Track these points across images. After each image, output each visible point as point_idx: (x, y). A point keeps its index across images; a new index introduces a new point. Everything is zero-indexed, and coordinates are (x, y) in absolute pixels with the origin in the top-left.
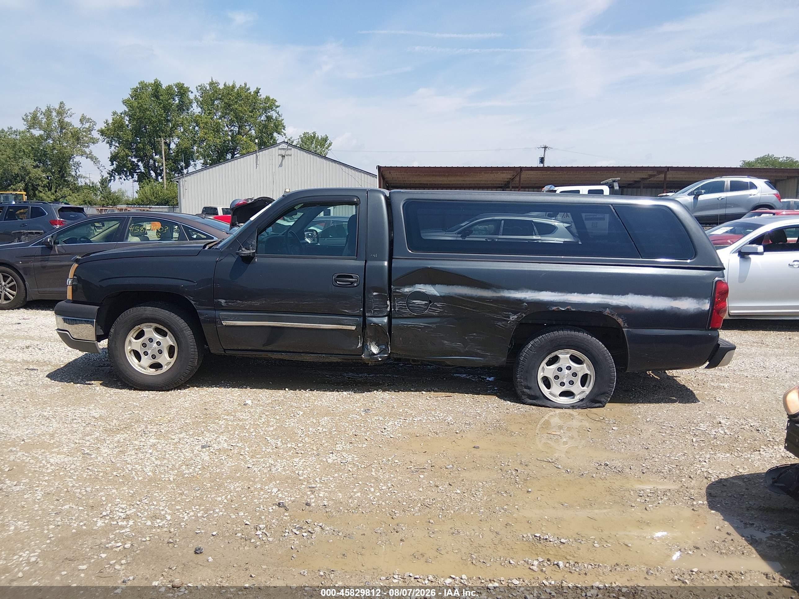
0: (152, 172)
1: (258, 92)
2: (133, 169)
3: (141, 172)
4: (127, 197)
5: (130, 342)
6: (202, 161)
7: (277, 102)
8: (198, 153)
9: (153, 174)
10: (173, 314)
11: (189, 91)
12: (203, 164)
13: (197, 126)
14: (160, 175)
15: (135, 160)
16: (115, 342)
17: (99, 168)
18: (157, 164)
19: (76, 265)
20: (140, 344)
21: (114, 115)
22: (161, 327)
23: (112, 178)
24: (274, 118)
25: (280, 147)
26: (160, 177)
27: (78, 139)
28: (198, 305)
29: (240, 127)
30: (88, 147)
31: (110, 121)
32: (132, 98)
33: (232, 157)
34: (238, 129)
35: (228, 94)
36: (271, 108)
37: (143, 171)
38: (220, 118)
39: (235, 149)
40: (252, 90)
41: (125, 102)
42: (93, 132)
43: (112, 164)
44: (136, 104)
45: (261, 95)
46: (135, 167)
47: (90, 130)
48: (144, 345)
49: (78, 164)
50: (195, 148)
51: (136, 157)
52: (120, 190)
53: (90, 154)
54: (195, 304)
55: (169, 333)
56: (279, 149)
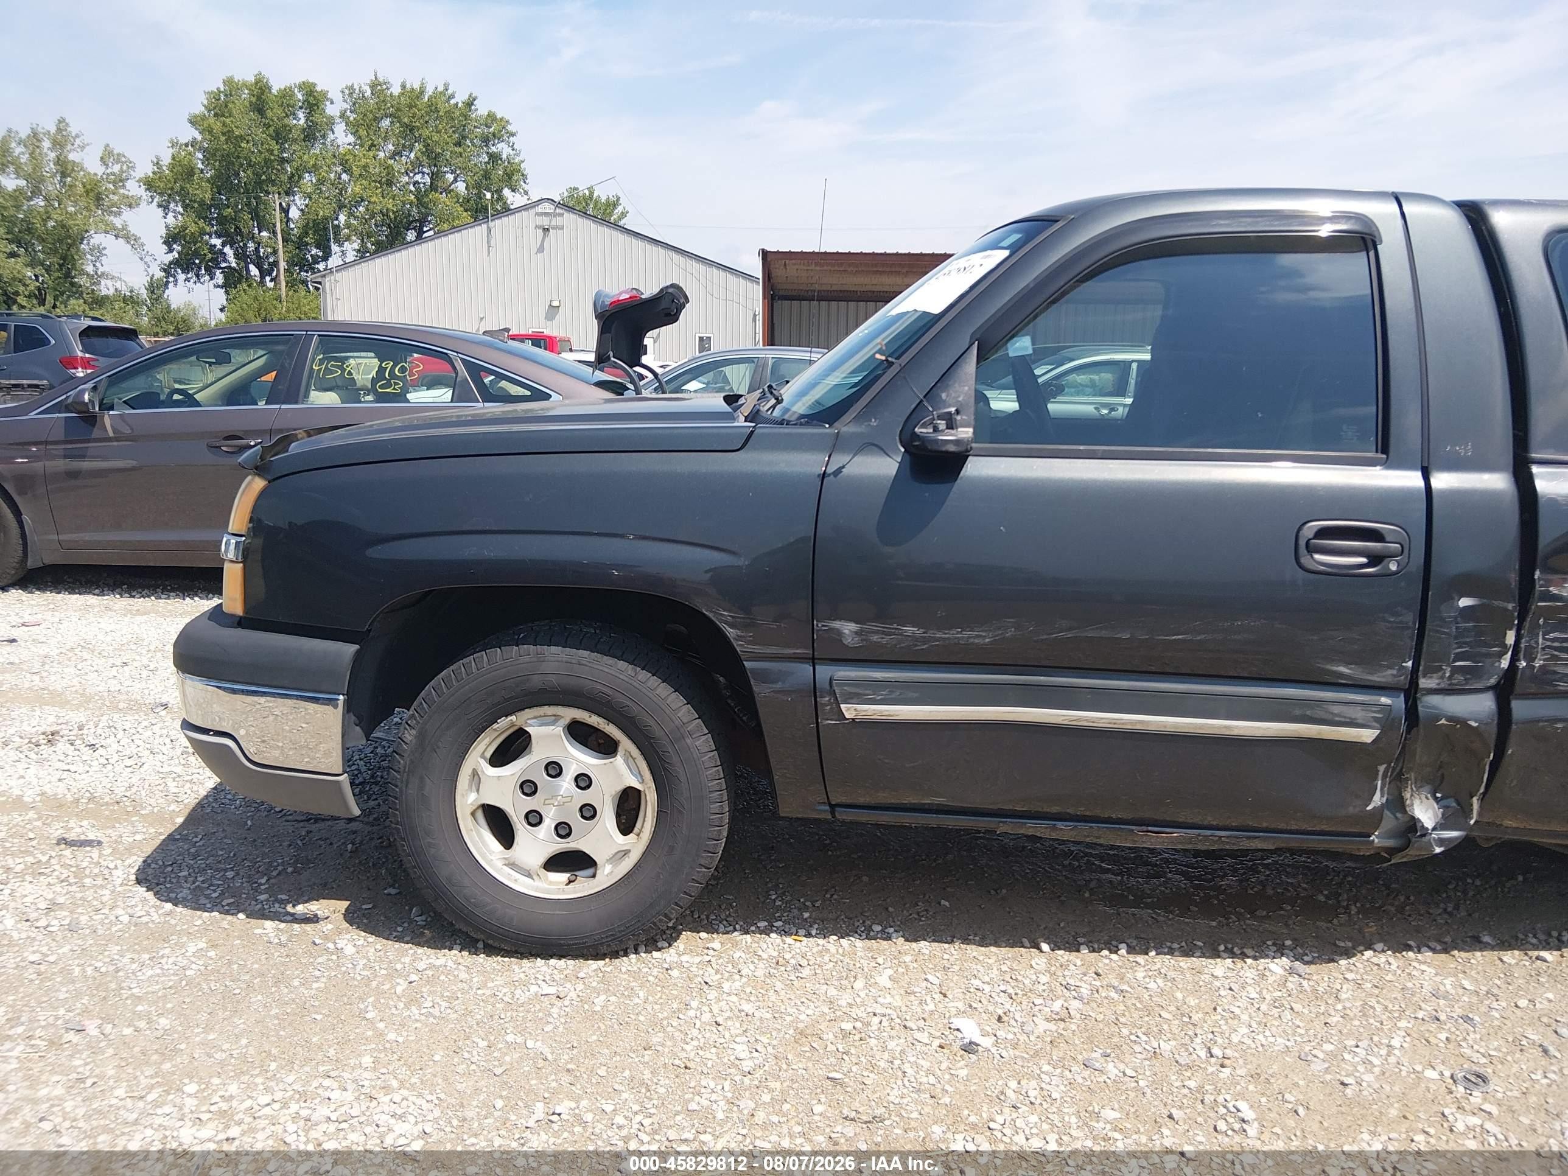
0: (252, 267)
1: (473, 104)
2: (213, 261)
3: (229, 267)
4: (202, 317)
5: (475, 774)
6: (356, 246)
7: (510, 124)
8: (348, 228)
9: (254, 271)
10: (644, 675)
11: (327, 99)
12: (358, 251)
13: (345, 171)
14: (270, 274)
15: (217, 242)
16: (422, 779)
17: (141, 259)
18: (262, 250)
19: (259, 484)
20: (513, 784)
21: (172, 146)
22: (594, 720)
23: (171, 279)
24: (504, 157)
25: (539, 209)
26: (268, 279)
27: (98, 199)
28: (750, 642)
29: (433, 176)
30: (119, 214)
31: (166, 160)
32: (209, 111)
33: (419, 236)
34: (429, 180)
35: (410, 107)
36: (497, 137)
37: (234, 265)
38: (392, 157)
39: (423, 221)
40: (460, 98)
41: (194, 122)
42: (128, 184)
43: (171, 251)
44: (217, 127)
45: (476, 110)
46: (218, 256)
47: (120, 181)
48: (528, 788)
49: (99, 252)
50: (342, 218)
51: (219, 236)
52: (188, 305)
53: (123, 229)
54: (739, 638)
55: (626, 744)
56: (538, 214)
